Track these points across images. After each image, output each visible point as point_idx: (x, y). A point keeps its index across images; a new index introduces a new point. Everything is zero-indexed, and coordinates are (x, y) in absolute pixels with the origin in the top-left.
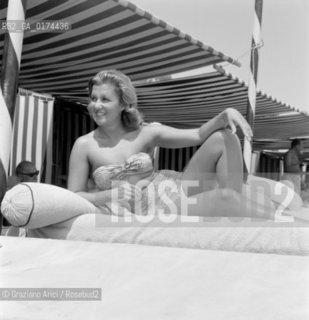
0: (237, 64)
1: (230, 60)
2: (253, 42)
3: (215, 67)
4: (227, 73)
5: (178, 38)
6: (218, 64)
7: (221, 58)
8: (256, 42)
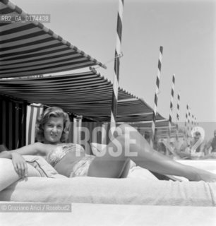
0: (105, 67)
1: (100, 65)
2: (116, 53)
3: (90, 68)
4: (98, 73)
5: (69, 48)
6: (92, 67)
7: (95, 63)
8: (118, 53)
